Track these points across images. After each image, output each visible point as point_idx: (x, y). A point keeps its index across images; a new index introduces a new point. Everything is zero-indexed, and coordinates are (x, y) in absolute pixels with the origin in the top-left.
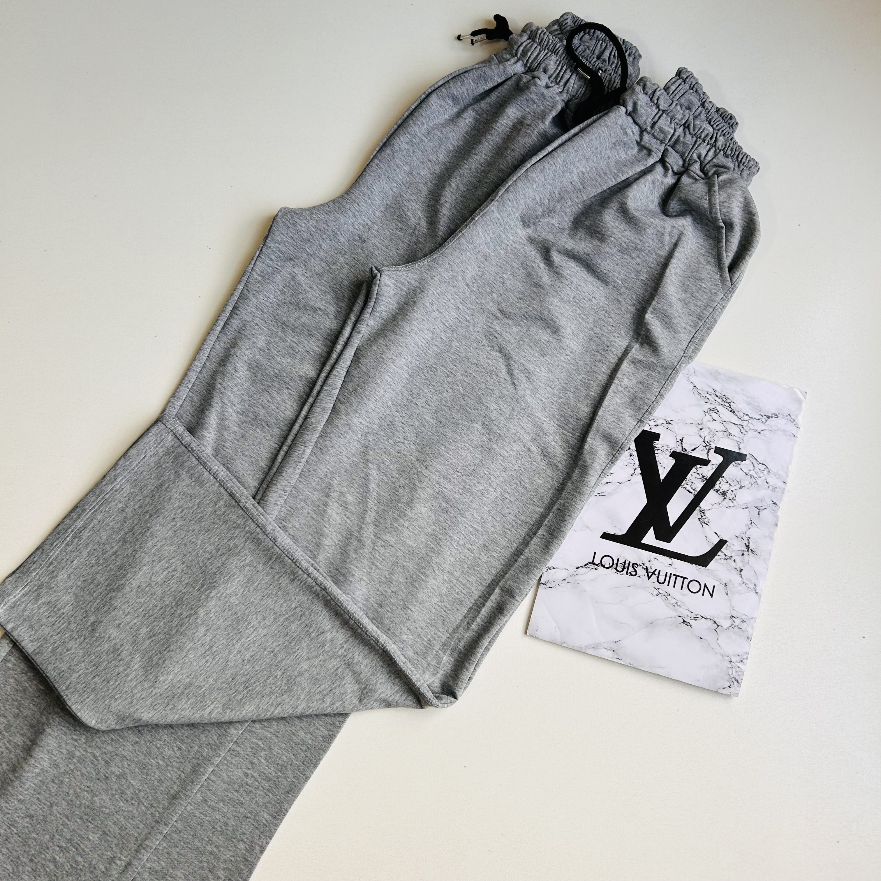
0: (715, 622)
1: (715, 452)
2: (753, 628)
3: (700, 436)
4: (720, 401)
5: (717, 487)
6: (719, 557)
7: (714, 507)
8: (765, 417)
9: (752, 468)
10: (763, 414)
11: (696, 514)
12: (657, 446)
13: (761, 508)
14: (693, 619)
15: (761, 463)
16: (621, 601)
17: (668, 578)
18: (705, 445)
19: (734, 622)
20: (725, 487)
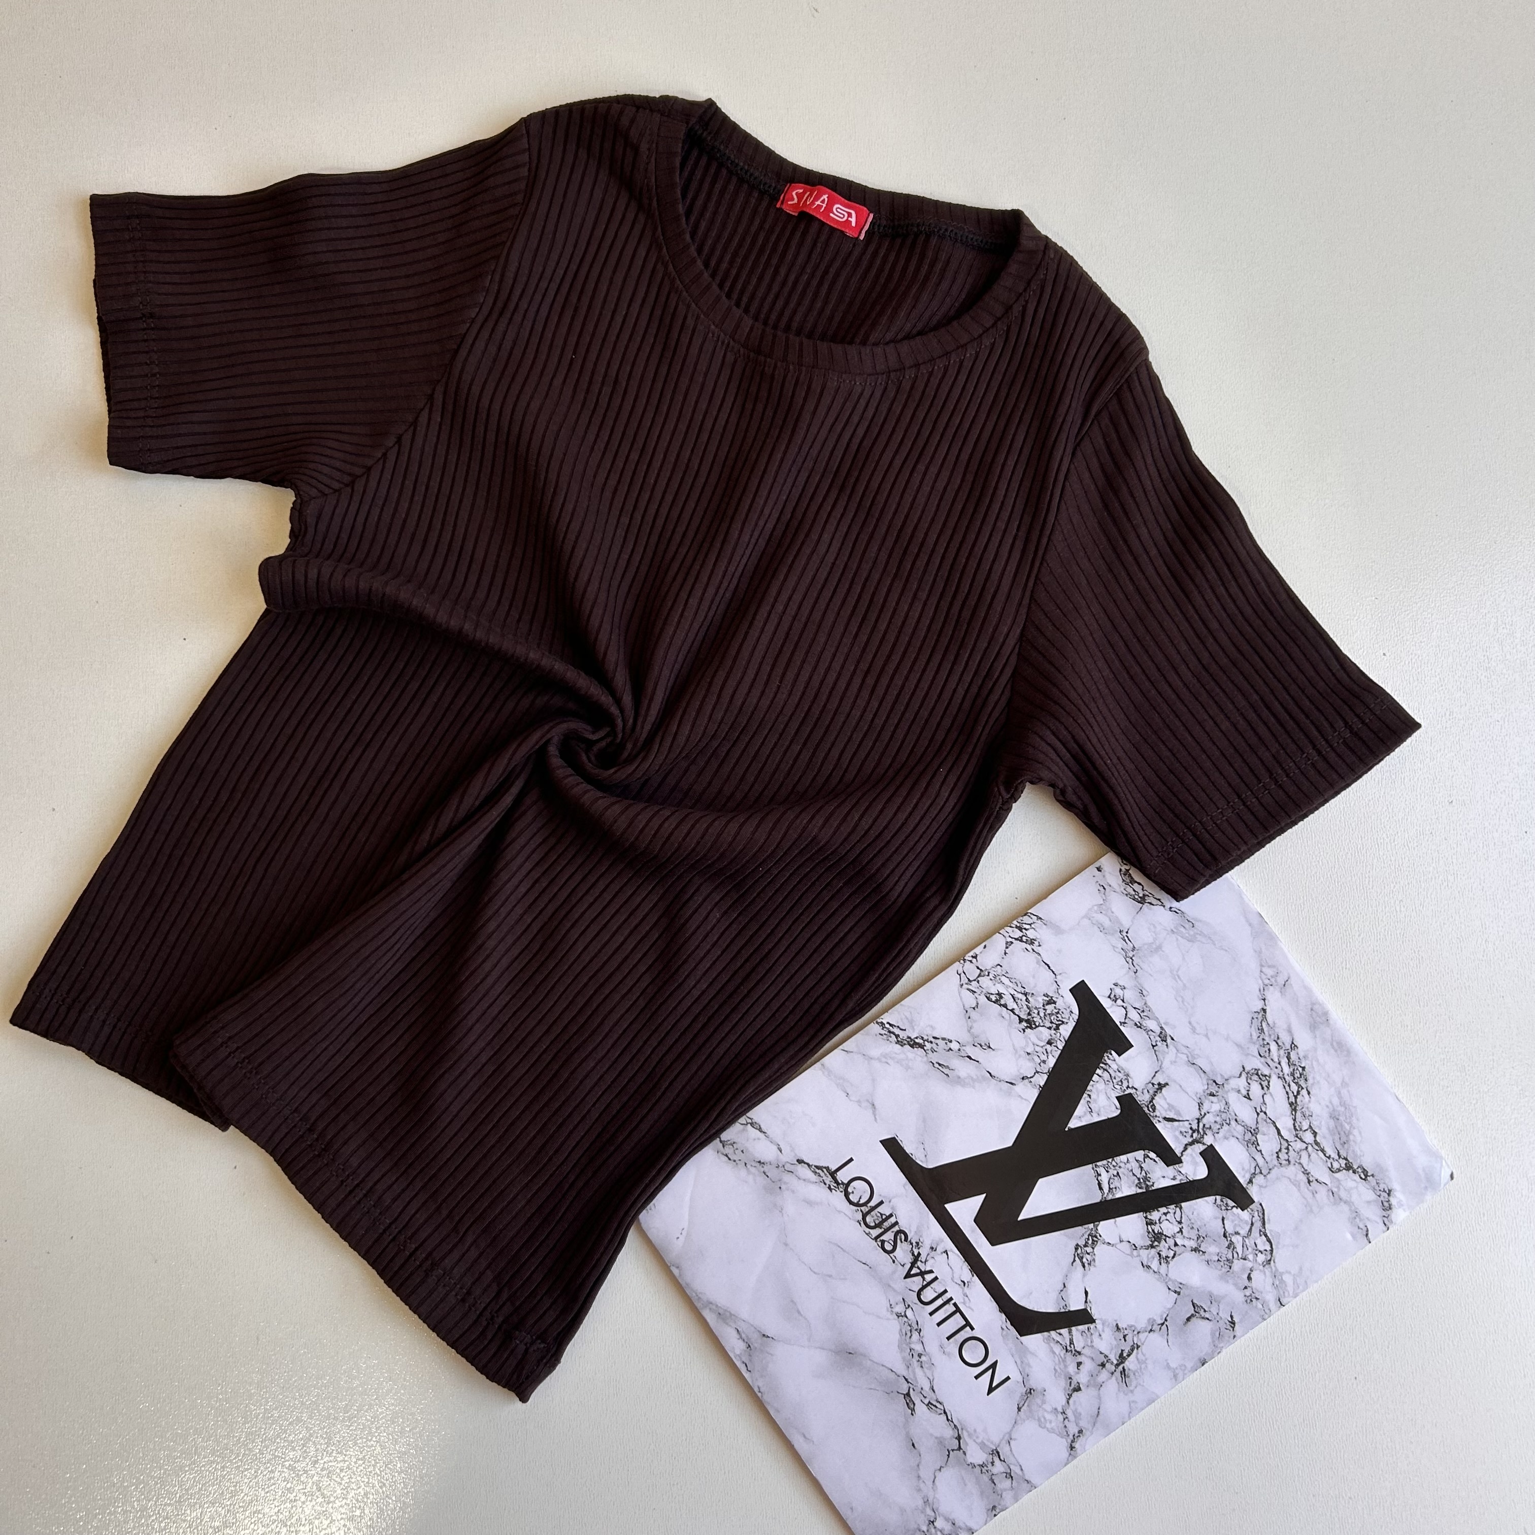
0: (959, 1438)
1: (1201, 1154)
2: (1016, 1499)
4: (1287, 1070)
5: (1155, 1215)
6: (1058, 1338)
7: (1120, 1246)
8: (1343, 1162)
9: (1244, 1232)
10: (1343, 1154)
11: (1078, 1233)
12: (1108, 1062)
13: (1202, 1312)
14: (926, 1401)
15: (1266, 1236)
16: (830, 1276)
17: (939, 1302)
18: (1195, 1127)
19: (993, 1463)
20: (1169, 1228)
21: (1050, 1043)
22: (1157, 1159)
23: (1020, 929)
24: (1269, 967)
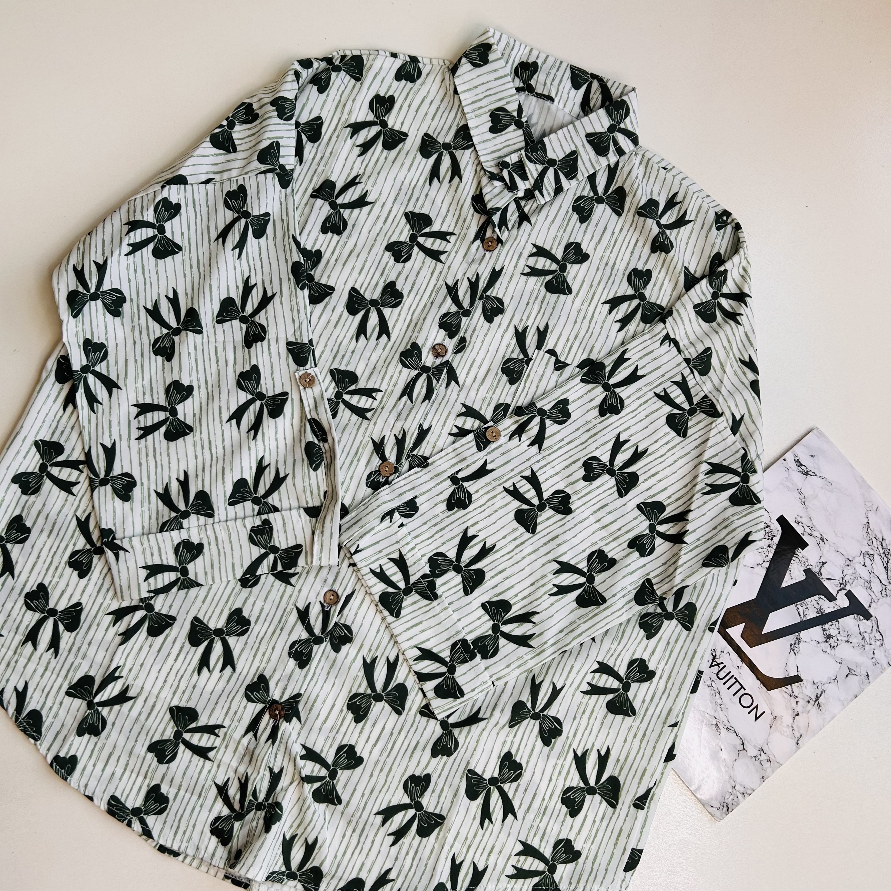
0: (743, 744)
1: (845, 594)
2: (773, 772)
3: (843, 571)
4: (882, 551)
5: (826, 626)
6: (786, 690)
7: (811, 642)
9: (869, 631)
11: (790, 639)
12: (798, 553)
13: (853, 672)
14: (726, 727)
15: (879, 632)
17: (728, 678)
18: (841, 582)
19: (760, 755)
20: (833, 632)
21: (769, 546)
24: (868, 502)
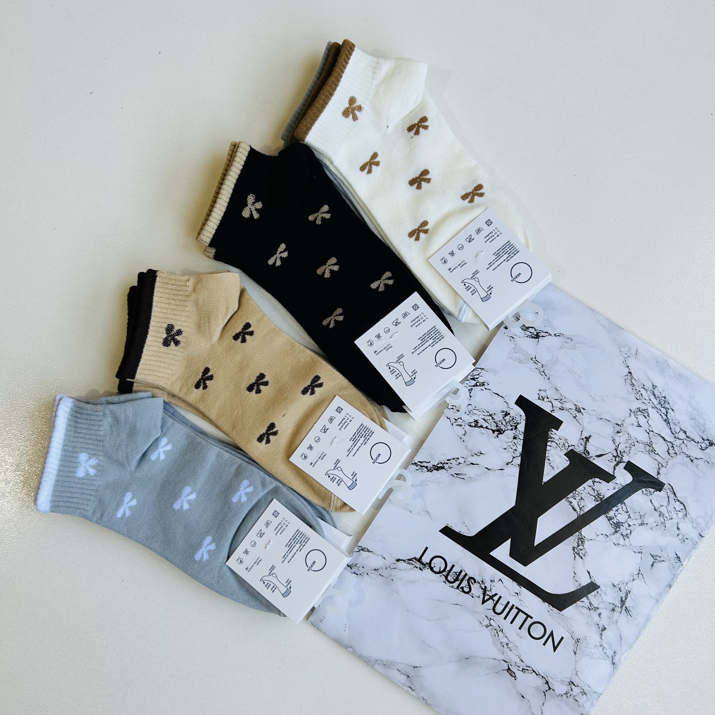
0: (547, 683)
1: (624, 468)
2: (593, 705)
4: (656, 402)
5: (611, 514)
6: (582, 604)
7: (598, 538)
8: (707, 442)
9: (665, 503)
10: (705, 438)
11: (571, 541)
12: (552, 436)
13: (658, 558)
14: (521, 670)
15: (679, 501)
16: (439, 619)
17: (507, 610)
18: (615, 454)
19: (572, 690)
20: (621, 517)
21: (515, 438)
22: (601, 481)
23: (473, 379)
24: (624, 347)
